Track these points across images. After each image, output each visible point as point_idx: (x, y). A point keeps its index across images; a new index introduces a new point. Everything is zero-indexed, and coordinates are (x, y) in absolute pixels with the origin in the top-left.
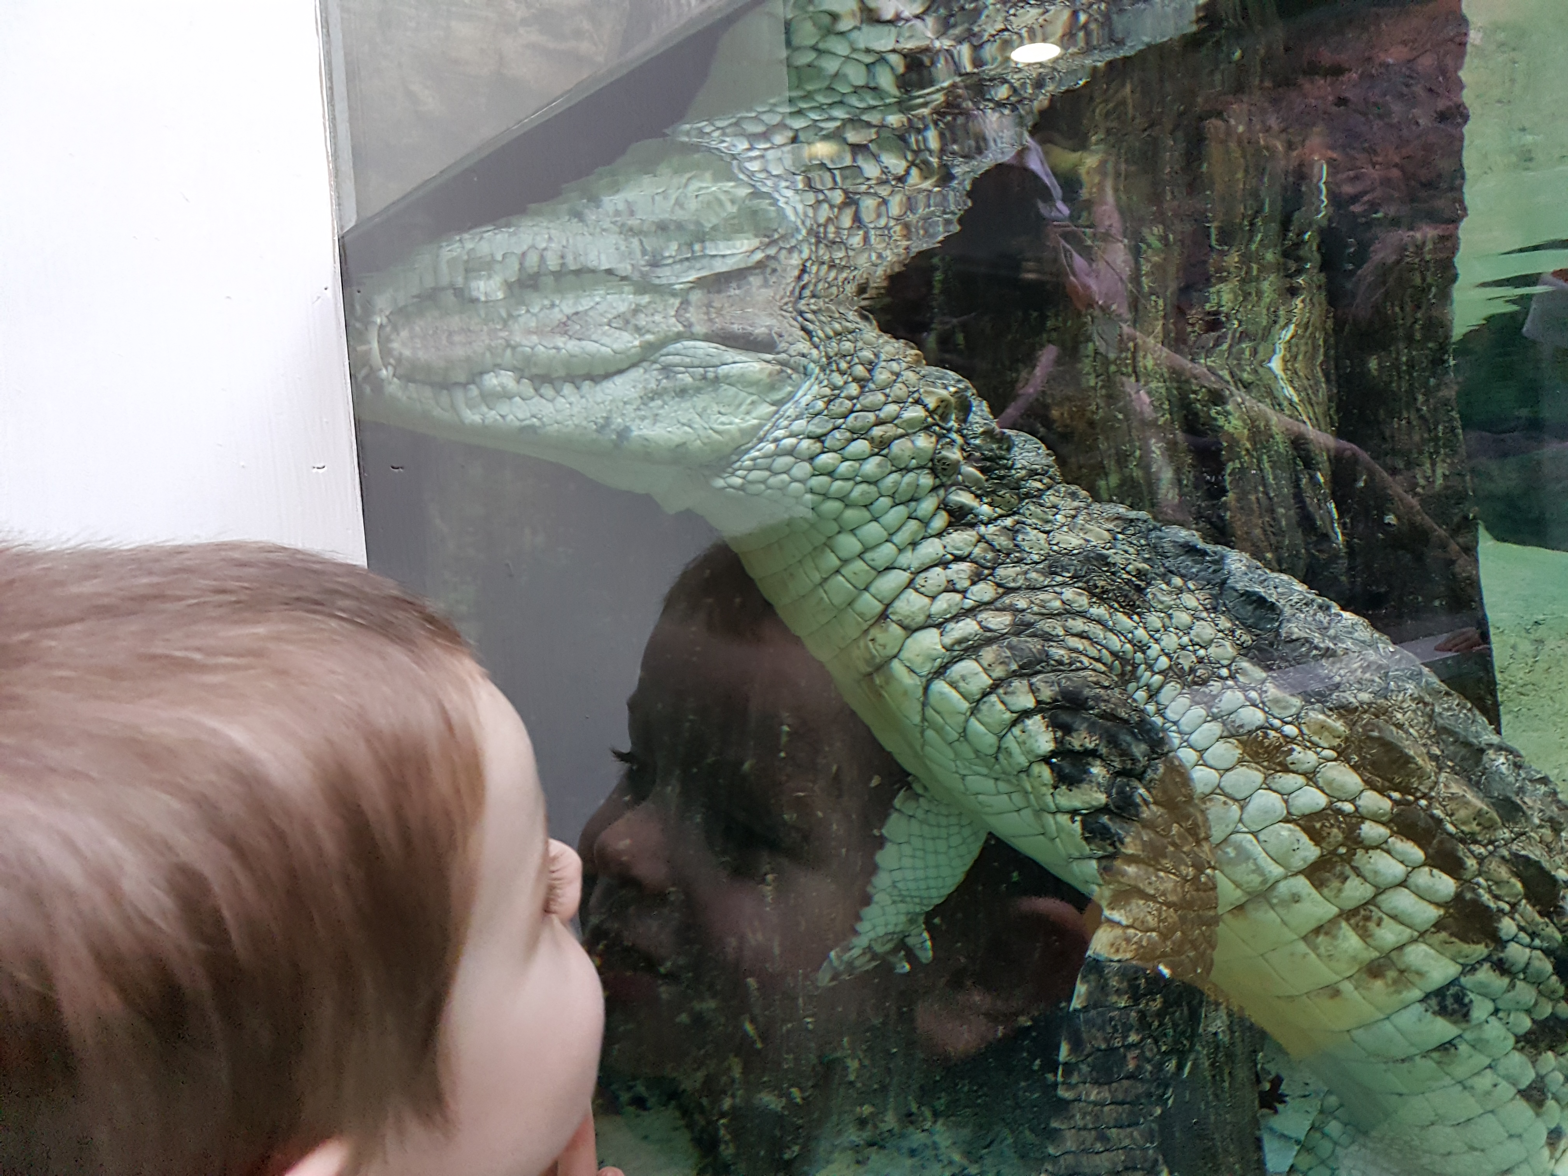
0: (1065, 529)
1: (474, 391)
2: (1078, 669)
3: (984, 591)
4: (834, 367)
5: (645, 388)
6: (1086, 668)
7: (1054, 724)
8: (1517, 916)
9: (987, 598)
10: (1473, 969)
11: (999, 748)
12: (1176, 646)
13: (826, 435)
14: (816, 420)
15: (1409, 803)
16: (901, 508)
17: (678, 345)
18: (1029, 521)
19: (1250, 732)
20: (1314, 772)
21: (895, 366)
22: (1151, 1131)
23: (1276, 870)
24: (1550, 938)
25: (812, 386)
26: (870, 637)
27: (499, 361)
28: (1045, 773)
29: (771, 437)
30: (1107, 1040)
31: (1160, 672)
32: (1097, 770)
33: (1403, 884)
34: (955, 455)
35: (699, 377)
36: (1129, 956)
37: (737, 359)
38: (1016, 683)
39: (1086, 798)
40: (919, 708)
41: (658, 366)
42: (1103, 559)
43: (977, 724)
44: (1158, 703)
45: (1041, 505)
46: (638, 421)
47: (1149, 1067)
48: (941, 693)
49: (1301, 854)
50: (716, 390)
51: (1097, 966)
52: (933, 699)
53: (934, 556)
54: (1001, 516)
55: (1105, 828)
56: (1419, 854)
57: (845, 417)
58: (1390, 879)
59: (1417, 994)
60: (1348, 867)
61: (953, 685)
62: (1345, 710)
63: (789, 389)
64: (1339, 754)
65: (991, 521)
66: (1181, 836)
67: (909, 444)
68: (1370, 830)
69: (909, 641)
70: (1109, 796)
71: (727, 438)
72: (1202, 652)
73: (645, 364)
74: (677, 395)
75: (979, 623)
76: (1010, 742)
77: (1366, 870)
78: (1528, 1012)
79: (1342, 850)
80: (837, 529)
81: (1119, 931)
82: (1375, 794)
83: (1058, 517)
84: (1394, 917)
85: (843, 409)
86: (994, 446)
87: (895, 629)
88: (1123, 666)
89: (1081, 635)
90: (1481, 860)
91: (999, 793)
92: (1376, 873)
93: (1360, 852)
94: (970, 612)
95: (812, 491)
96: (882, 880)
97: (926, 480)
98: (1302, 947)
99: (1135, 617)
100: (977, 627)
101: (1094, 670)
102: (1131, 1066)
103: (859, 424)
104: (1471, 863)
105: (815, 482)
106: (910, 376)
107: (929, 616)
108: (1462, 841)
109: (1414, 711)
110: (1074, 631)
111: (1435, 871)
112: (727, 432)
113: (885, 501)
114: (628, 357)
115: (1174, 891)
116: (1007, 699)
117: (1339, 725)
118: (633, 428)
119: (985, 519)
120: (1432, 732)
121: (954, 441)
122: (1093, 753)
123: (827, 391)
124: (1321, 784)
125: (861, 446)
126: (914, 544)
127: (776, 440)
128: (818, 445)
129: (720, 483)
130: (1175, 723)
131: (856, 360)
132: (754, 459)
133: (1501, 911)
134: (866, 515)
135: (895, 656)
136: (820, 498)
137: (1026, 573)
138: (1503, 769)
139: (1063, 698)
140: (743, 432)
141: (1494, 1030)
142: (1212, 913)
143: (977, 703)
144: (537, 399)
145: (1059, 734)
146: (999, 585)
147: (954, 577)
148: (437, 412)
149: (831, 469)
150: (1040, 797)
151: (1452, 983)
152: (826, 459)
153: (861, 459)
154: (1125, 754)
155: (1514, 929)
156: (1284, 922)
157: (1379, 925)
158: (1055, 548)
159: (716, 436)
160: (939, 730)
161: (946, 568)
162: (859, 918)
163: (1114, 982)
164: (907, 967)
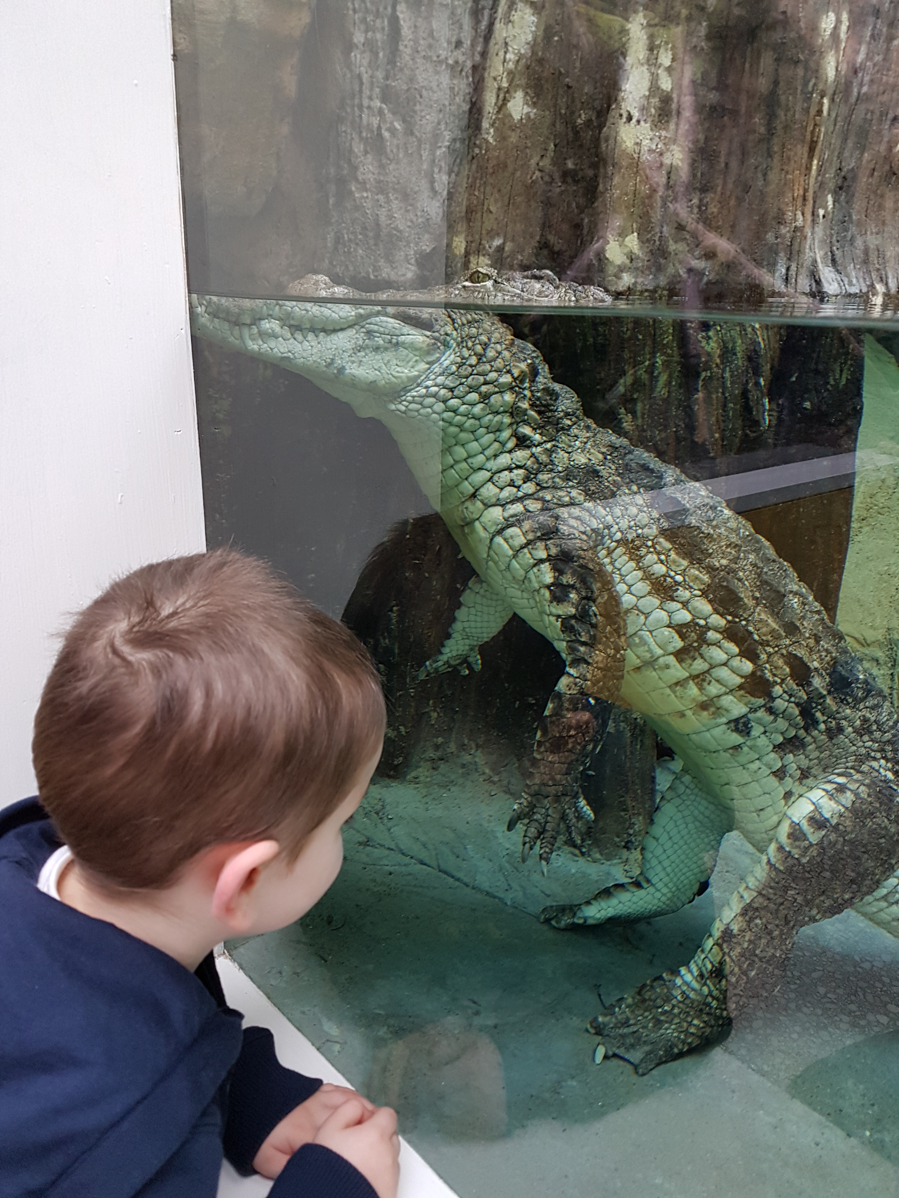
0: (579, 451)
1: (255, 330)
2: (571, 539)
3: (529, 488)
4: (464, 344)
5: (356, 343)
6: (576, 538)
7: (555, 569)
8: (784, 686)
9: (530, 492)
10: (756, 711)
11: (525, 577)
12: (626, 526)
13: (455, 388)
14: (450, 378)
15: (736, 622)
16: (491, 435)
17: (377, 319)
18: (560, 446)
19: (657, 578)
20: (688, 602)
21: (498, 347)
22: (577, 778)
23: (659, 652)
24: (800, 698)
25: (450, 354)
26: (465, 506)
27: (271, 312)
28: (547, 594)
29: (424, 384)
30: (560, 733)
31: (616, 541)
32: (573, 596)
33: (725, 664)
34: (525, 405)
35: (387, 341)
36: (575, 692)
37: (410, 332)
38: (538, 544)
39: (565, 610)
40: (487, 549)
41: (363, 330)
42: (596, 473)
43: (515, 563)
44: (612, 558)
45: (569, 435)
46: (350, 364)
47: (579, 747)
48: (499, 544)
49: (673, 644)
50: (396, 351)
51: (559, 695)
52: (494, 546)
53: (505, 465)
54: (545, 442)
55: (573, 627)
56: (736, 650)
57: (467, 378)
58: (718, 662)
59: (724, 720)
60: (697, 654)
61: (506, 540)
62: (711, 570)
63: (438, 355)
64: (703, 593)
65: (540, 444)
66: (610, 633)
67: (500, 398)
68: (712, 635)
69: (486, 512)
70: (577, 610)
71: (399, 381)
72: (640, 531)
73: (357, 327)
74: (374, 350)
75: (524, 506)
76: (531, 575)
77: (707, 656)
78: (782, 733)
79: (695, 644)
80: (454, 442)
81: (572, 679)
82: (718, 617)
83: (577, 442)
84: (718, 681)
85: (466, 373)
86: (548, 398)
87: (479, 504)
88: (596, 536)
89: (577, 518)
90: (769, 655)
91: (523, 599)
92: (711, 658)
93: (705, 646)
94: (520, 499)
95: (443, 420)
96: (458, 626)
97: (507, 420)
98: (668, 691)
99: (608, 509)
100: (523, 509)
101: (580, 539)
102: (570, 746)
103: (474, 383)
104: (764, 657)
105: (446, 415)
106: (506, 354)
107: (498, 499)
108: (761, 644)
109: (751, 571)
110: (574, 516)
111: (743, 659)
112: (400, 377)
113: (482, 430)
114: (347, 322)
115: (602, 661)
116: (533, 552)
117: (706, 578)
118: (347, 367)
119: (536, 443)
120: (758, 583)
121: (525, 396)
122: (573, 587)
123: (459, 360)
124: (690, 608)
125: (474, 397)
126: (496, 456)
127: (427, 387)
128: (450, 393)
129: (393, 407)
130: (619, 570)
131: (477, 342)
132: (413, 397)
133: (775, 682)
134: (472, 437)
135: (478, 519)
136: (447, 424)
137: (554, 478)
138: (795, 605)
139: (562, 555)
140: (409, 379)
141: (763, 741)
142: (620, 673)
143: (517, 552)
144: (292, 340)
145: (557, 574)
146: (538, 484)
147: (515, 478)
148: (231, 339)
149: (456, 408)
150: (543, 606)
151: (743, 717)
152: (454, 402)
153: (473, 405)
154: (589, 588)
155: (781, 692)
156: (660, 678)
157: (709, 684)
158: (572, 463)
159: (393, 379)
160: (496, 563)
161: (511, 472)
162: (443, 646)
163: (566, 705)
164: (467, 672)
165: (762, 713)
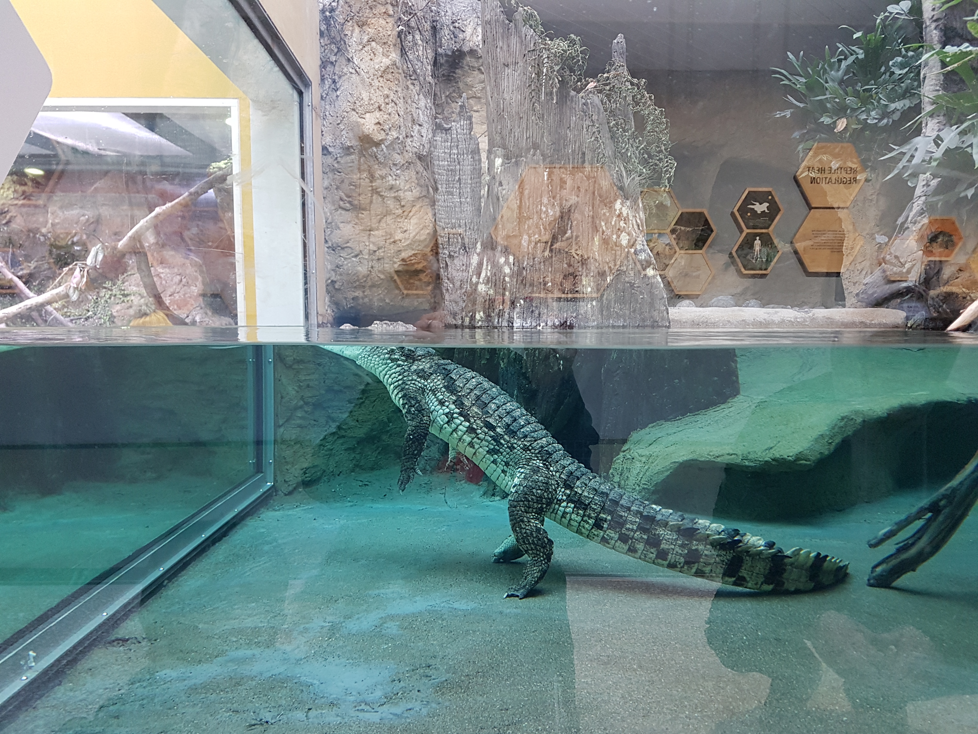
12: (432, 386)
19: (440, 400)
24: (491, 434)
49: (445, 420)
56: (463, 419)
58: (458, 424)
59: (467, 444)
69: (390, 387)
72: (437, 387)
77: (455, 422)
79: (451, 419)
82: (457, 409)
84: (460, 430)
93: (454, 419)
94: (397, 381)
99: (426, 381)
100: (398, 384)
107: (392, 382)
117: (455, 398)
124: (449, 408)
130: (430, 399)
133: (478, 429)
151: (471, 442)
156: (444, 432)
157: (458, 432)
165: (475, 440)
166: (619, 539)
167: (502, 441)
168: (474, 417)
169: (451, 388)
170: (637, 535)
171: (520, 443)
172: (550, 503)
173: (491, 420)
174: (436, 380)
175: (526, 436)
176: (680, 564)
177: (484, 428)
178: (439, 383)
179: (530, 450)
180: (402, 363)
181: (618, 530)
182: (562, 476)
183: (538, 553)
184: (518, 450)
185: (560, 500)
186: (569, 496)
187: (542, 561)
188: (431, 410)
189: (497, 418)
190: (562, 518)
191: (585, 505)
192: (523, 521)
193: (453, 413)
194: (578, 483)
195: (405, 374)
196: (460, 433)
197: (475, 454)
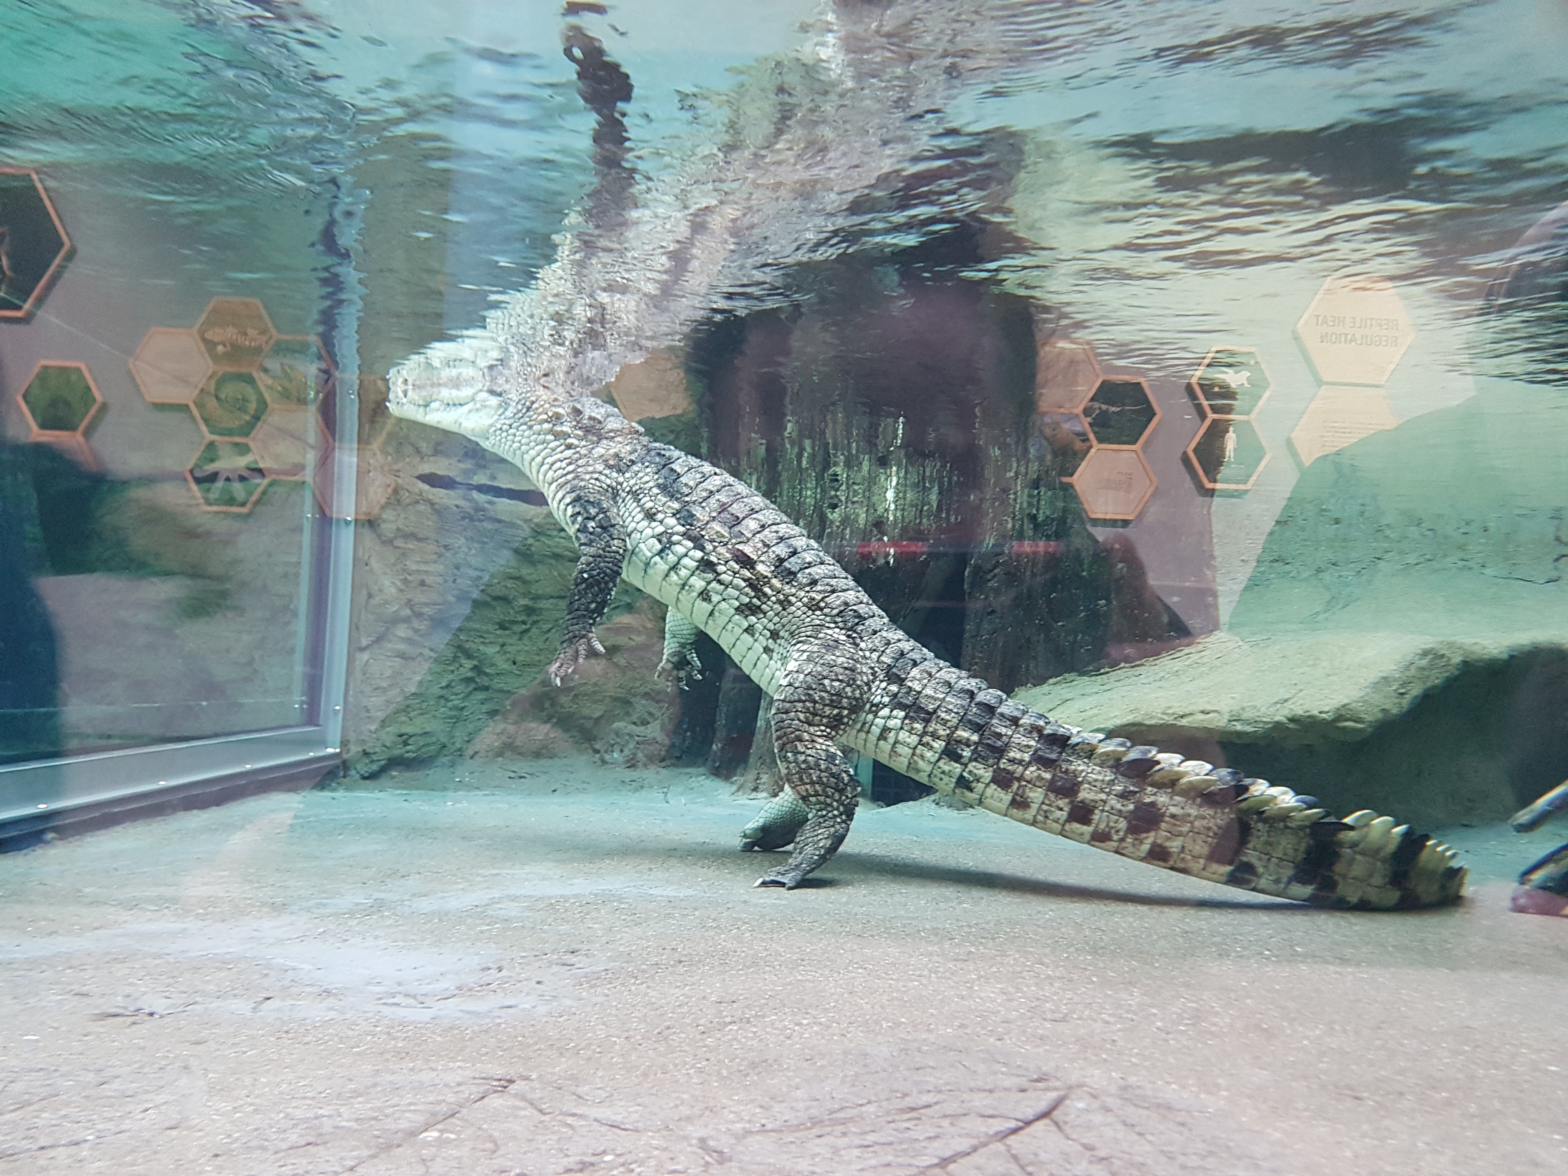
4: (520, 403)
9: (571, 470)
10: (710, 583)
15: (692, 529)
16: (541, 446)
18: (601, 446)
19: (648, 510)
20: (663, 521)
21: (542, 403)
23: (650, 554)
24: (745, 575)
25: (511, 409)
29: (496, 425)
31: (626, 492)
33: (686, 555)
49: (657, 548)
50: (484, 410)
54: (589, 445)
56: (691, 545)
58: (682, 554)
59: (696, 594)
62: (683, 503)
63: (503, 410)
64: (673, 515)
67: (540, 427)
77: (675, 552)
80: (521, 453)
82: (680, 526)
88: (612, 490)
92: (678, 552)
93: (673, 546)
99: (621, 474)
103: (524, 421)
105: (509, 438)
106: (547, 405)
111: (696, 550)
115: (593, 552)
119: (581, 446)
121: (564, 425)
133: (719, 563)
141: (724, 606)
146: (576, 465)
156: (656, 574)
157: (680, 571)
165: (714, 584)
166: (994, 780)
167: (767, 590)
168: (712, 541)
169: (670, 488)
170: (1031, 772)
171: (802, 594)
172: (857, 707)
173: (748, 549)
174: (640, 475)
175: (814, 582)
176: (1118, 831)
177: (732, 563)
178: (646, 478)
179: (821, 609)
180: (575, 442)
181: (991, 761)
182: (882, 658)
183: (829, 801)
184: (797, 608)
185: (877, 705)
186: (895, 695)
187: (835, 816)
188: (629, 530)
189: (760, 545)
190: (879, 740)
191: (928, 713)
192: (801, 740)
193: (672, 534)
194: (915, 672)
195: (580, 462)
196: (684, 573)
197: (711, 614)
